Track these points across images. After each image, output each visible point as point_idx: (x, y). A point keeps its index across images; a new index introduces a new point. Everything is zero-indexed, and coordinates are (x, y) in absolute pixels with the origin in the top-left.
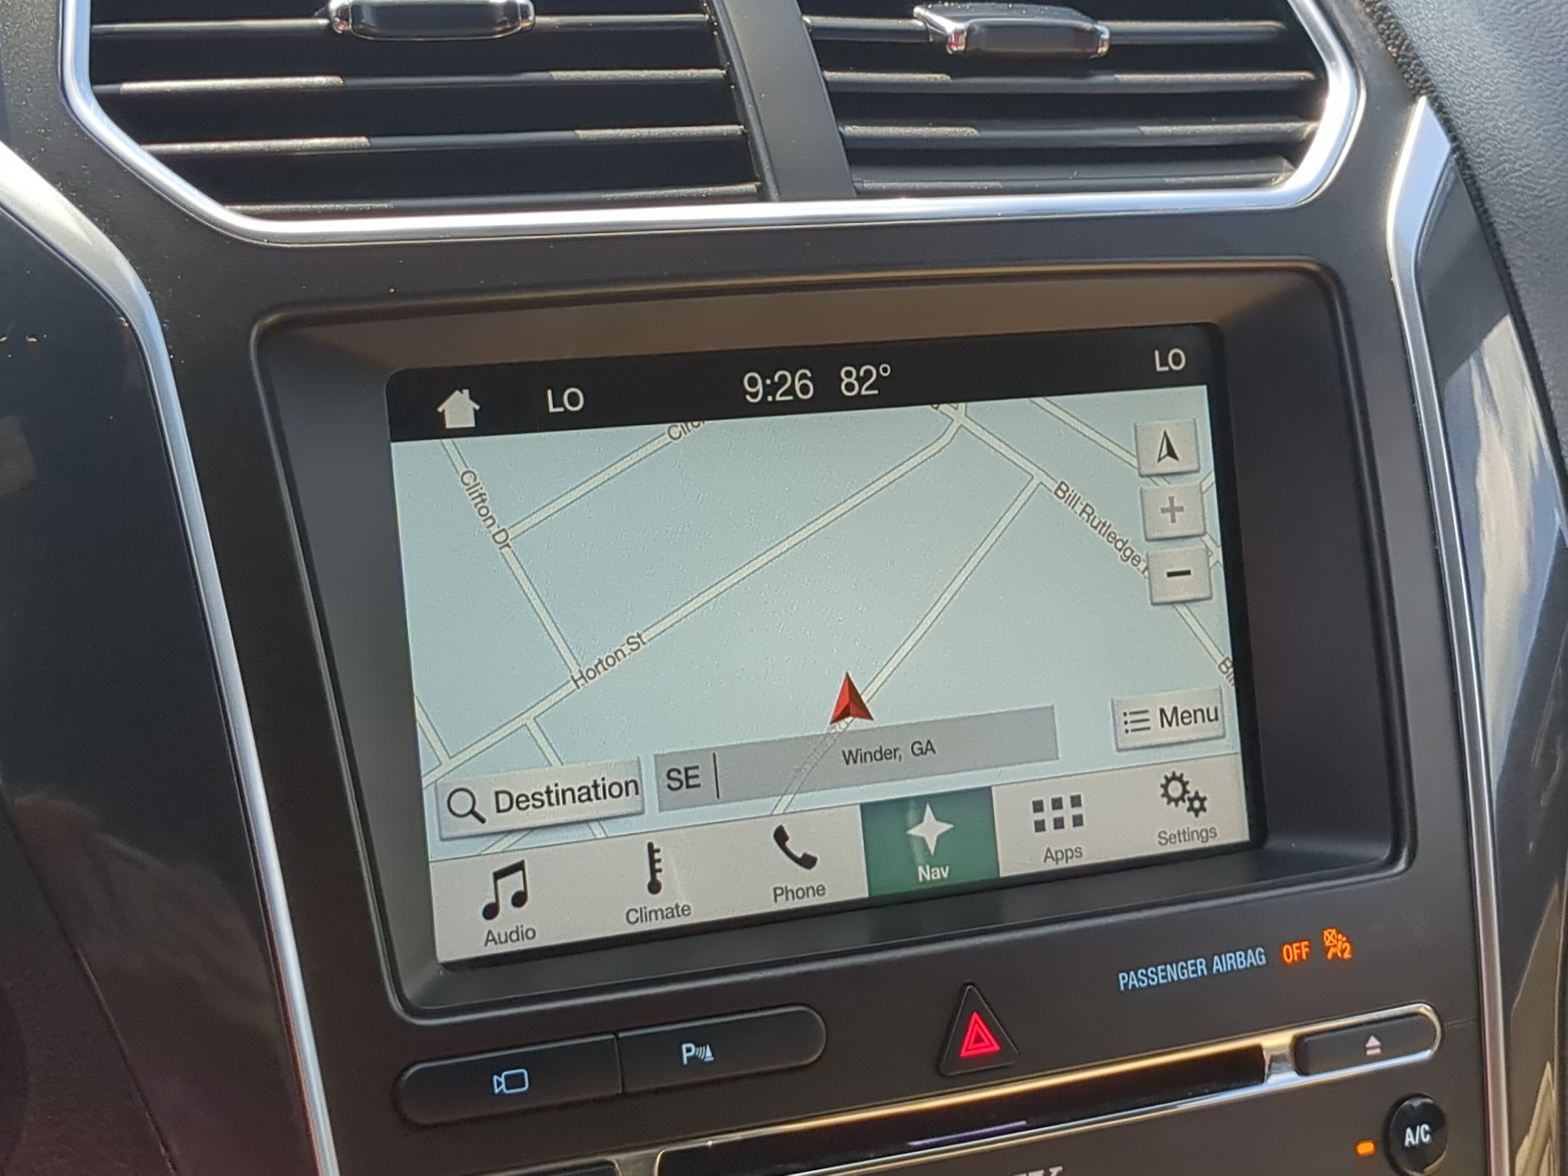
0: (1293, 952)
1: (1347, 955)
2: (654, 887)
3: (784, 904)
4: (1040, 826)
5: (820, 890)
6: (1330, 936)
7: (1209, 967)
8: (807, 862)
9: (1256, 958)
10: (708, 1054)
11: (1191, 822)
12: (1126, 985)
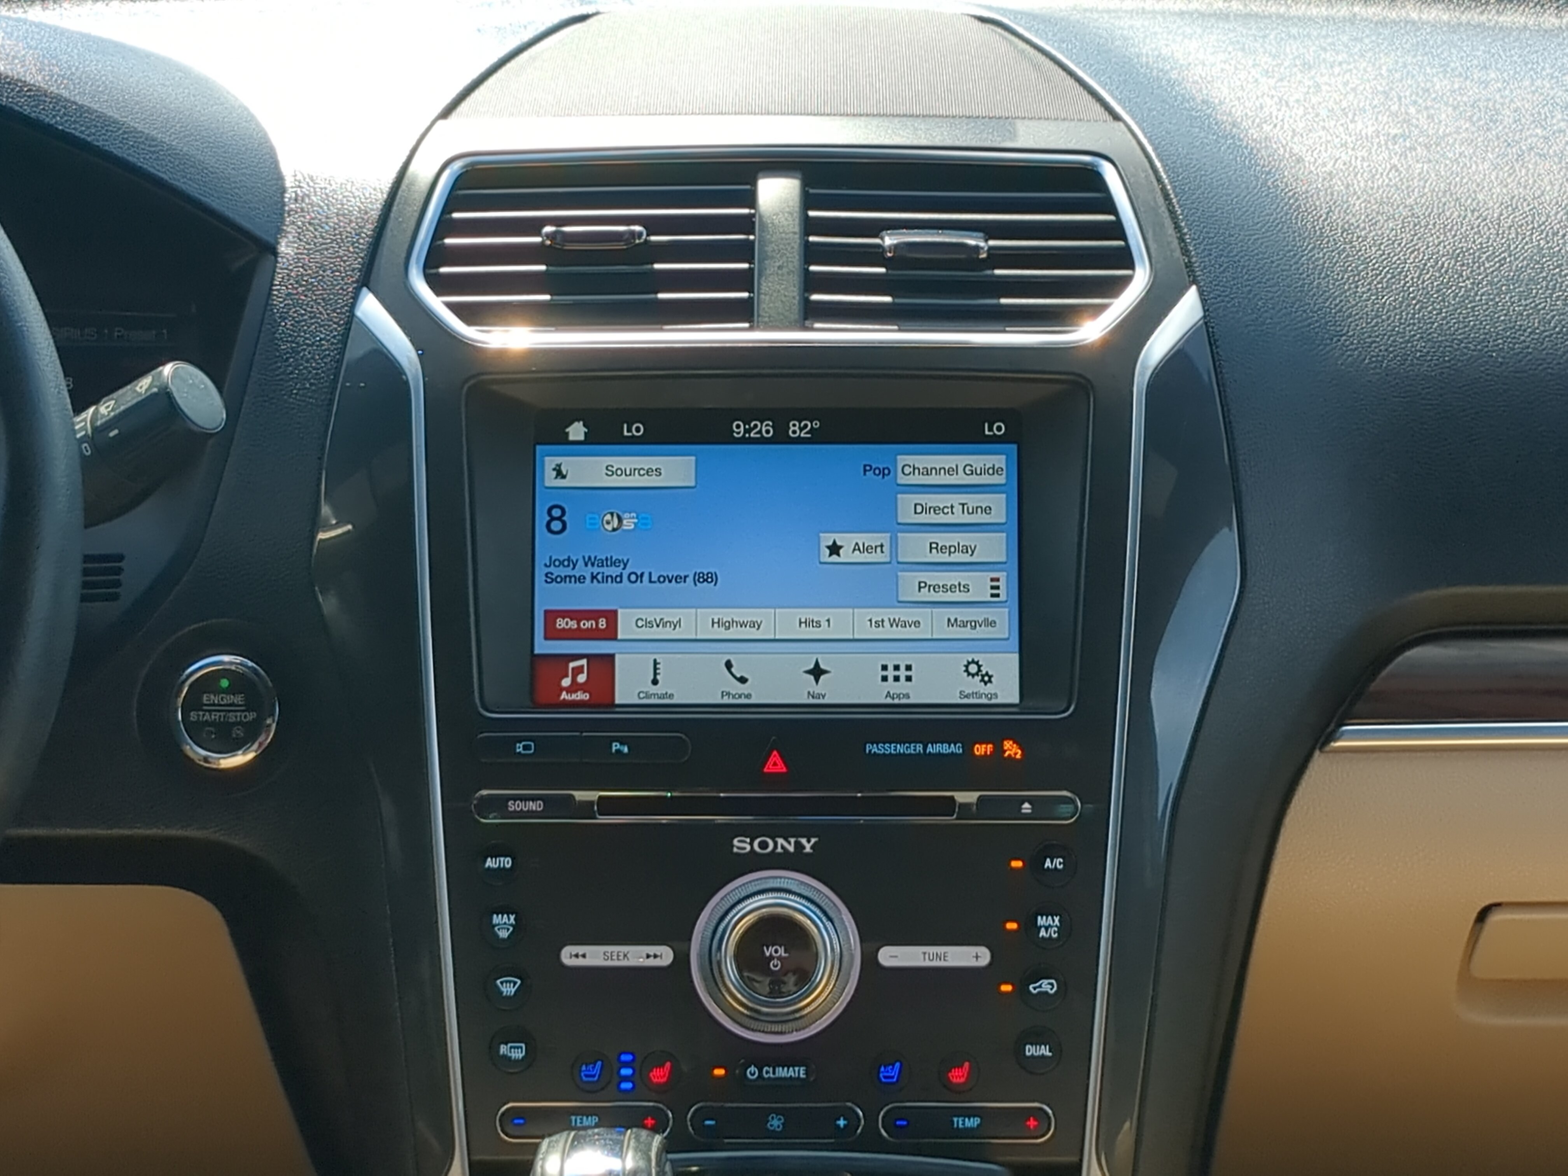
0: (980, 750)
1: (1018, 756)
2: (655, 682)
3: (726, 700)
4: (885, 679)
5: (748, 696)
6: (1007, 744)
7: (925, 749)
8: (743, 680)
9: (956, 749)
10: (626, 750)
11: (982, 688)
12: (870, 751)
